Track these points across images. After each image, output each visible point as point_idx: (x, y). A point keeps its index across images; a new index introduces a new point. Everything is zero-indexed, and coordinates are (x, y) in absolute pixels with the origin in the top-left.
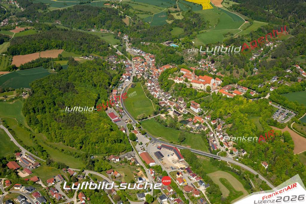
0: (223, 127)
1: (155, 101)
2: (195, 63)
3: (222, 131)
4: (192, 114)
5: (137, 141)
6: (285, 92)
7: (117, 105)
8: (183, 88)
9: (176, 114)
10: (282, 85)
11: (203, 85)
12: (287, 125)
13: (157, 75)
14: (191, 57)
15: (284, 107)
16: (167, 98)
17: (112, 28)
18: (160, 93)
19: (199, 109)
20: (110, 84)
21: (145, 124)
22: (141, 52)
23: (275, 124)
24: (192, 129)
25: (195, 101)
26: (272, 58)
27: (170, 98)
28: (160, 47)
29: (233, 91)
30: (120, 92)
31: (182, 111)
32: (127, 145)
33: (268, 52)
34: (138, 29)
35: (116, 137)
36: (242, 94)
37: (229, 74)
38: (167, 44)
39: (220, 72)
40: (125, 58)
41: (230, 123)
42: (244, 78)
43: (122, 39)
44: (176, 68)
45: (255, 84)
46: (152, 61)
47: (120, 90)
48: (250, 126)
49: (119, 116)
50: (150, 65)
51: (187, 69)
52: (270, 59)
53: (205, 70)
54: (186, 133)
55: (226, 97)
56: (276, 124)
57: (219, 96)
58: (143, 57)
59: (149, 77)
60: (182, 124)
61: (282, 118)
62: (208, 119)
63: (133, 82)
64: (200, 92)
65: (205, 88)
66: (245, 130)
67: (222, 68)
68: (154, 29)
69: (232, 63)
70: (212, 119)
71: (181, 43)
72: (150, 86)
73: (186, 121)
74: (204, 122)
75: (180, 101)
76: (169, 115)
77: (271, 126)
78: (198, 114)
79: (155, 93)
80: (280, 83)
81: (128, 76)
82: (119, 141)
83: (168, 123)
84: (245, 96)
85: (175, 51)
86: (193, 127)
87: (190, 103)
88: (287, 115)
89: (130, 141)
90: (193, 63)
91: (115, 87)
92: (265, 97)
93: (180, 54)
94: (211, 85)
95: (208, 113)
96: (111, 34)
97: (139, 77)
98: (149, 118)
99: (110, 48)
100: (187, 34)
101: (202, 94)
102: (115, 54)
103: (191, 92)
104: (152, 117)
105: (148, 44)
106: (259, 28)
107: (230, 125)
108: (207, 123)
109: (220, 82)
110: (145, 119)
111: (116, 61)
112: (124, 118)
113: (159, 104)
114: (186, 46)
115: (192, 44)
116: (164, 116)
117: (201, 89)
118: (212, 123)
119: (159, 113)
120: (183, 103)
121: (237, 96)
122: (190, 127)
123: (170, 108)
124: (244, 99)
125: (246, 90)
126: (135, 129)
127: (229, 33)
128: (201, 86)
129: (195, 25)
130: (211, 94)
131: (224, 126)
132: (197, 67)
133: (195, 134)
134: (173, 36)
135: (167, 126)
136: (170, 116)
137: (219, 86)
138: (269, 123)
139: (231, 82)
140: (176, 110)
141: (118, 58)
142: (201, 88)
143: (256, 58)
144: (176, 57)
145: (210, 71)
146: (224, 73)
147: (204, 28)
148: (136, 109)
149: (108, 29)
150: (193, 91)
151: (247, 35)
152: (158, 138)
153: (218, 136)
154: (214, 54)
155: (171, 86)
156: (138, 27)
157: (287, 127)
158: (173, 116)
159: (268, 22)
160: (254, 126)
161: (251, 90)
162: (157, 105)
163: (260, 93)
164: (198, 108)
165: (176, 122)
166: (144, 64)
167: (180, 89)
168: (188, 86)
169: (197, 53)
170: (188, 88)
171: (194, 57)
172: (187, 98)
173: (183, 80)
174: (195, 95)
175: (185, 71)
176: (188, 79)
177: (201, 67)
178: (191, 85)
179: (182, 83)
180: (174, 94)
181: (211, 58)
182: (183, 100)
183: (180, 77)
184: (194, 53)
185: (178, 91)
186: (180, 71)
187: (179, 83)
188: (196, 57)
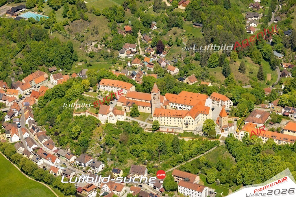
2: (110, 58)
11: (192, 119)
16: (90, 170)
18: (64, 159)
25: (182, 169)
27: (99, 170)
29: (278, 125)
38: (11, 14)
39: (193, 73)
55: (274, 145)
64: (187, 140)
65: (199, 126)
71: (48, 7)
72: (21, 144)
75: (136, 176)
79: (49, 162)
87: (169, 176)
93: (60, 36)
101: (195, 146)
109: (227, 104)
113: (76, 193)
115: (83, 6)
117: (185, 132)
128: (187, 124)
130: (221, 141)
142: (185, 129)
154: (155, 28)
164: (205, 189)
167: (124, 139)
168: (146, 128)
169: (106, 30)
170: (148, 133)
171: (103, 41)
172: (152, 162)
173: (126, 112)
174: (176, 152)
175: (115, 85)
176: (139, 109)
177: (131, 67)
178: (156, 125)
179: (124, 122)
180: (107, 156)
181: (149, 38)
182: (146, 171)
183: (109, 105)
184: (99, 30)
185: (119, 147)
186: (98, 87)
187: (117, 124)
188: (108, 41)
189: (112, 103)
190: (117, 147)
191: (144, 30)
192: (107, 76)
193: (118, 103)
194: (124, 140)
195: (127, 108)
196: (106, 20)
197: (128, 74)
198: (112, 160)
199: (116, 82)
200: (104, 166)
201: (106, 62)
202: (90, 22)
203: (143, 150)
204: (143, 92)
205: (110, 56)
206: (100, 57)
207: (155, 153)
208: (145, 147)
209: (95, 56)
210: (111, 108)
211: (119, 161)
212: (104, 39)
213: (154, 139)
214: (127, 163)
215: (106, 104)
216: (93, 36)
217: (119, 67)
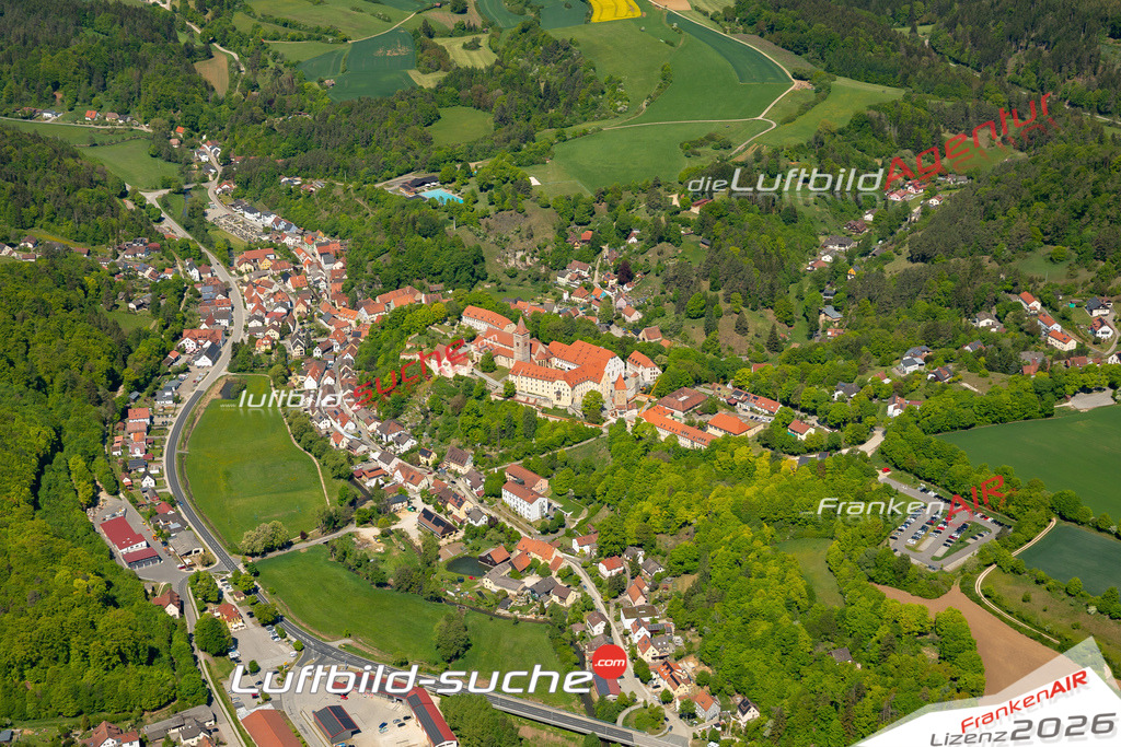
0: (654, 588)
1: (332, 463)
2: (541, 282)
3: (651, 611)
4: (509, 525)
5: (232, 655)
6: (956, 424)
7: (148, 482)
8: (472, 402)
9: (430, 525)
10: (944, 388)
11: (568, 387)
12: (957, 582)
13: (350, 339)
14: (519, 254)
15: (949, 496)
16: (391, 448)
17: (141, 107)
18: (361, 424)
19: (544, 501)
20: (115, 381)
21: (276, 572)
22: (282, 226)
23: (901, 574)
24: (503, 599)
25: (527, 466)
26: (911, 259)
27: (405, 448)
28: (375, 200)
29: (708, 418)
30: (164, 419)
31: (460, 513)
32: (182, 676)
33: (898, 231)
34: (271, 113)
35: (128, 633)
36: (750, 433)
37: (699, 336)
38: (408, 189)
39: (658, 324)
40: (201, 256)
41: (687, 572)
42: (771, 356)
43: (189, 163)
44: (440, 307)
45: (821, 382)
46: (333, 272)
47: (168, 408)
48: (782, 582)
49: (154, 533)
50: (318, 289)
51: (492, 309)
52: (901, 264)
53: (588, 314)
54: (477, 616)
55: (676, 445)
56: (905, 577)
57: (640, 438)
58: (287, 252)
59: (311, 346)
60: (456, 576)
61: (934, 547)
62: (587, 549)
63: (230, 369)
64: (551, 419)
65: (578, 400)
66: (756, 603)
67: (670, 308)
68: (348, 113)
69: (718, 283)
70: (605, 553)
71: (473, 185)
73: (481, 559)
74: (564, 565)
75: (454, 466)
76: (397, 530)
77: (880, 587)
78: (539, 525)
79: (337, 426)
80: (936, 379)
81: (208, 344)
82: (144, 658)
83: (390, 570)
84: (765, 441)
85: (445, 223)
86: (509, 592)
87: (501, 472)
88: (959, 531)
89: (202, 656)
90: (528, 283)
91: (144, 395)
92: (862, 448)
93: (470, 235)
94: (604, 388)
95: (584, 522)
96: (137, 136)
97: (263, 348)
98: (300, 546)
99: (130, 205)
100: (509, 139)
101: (559, 431)
102: (151, 233)
103: (509, 419)
104: (314, 542)
105: (317, 185)
106: (858, 115)
107: (687, 582)
108: (579, 571)
109: (649, 374)
110: (281, 549)
111: (150, 270)
112: (178, 544)
113: (351, 478)
114: (496, 196)
115: (526, 189)
116: (376, 538)
117: (555, 408)
118: (602, 568)
119: (349, 521)
120: (468, 476)
121: (726, 439)
122: (495, 589)
123: (403, 496)
124: (761, 455)
125: (771, 413)
126: (226, 596)
127: (711, 138)
128: (559, 393)
129: (549, 96)
130: (605, 431)
131: (661, 586)
132: (549, 300)
133: (517, 621)
134: (439, 149)
135: (386, 585)
136: (402, 535)
137: (646, 391)
138: (873, 572)
139: (705, 373)
140: (436, 506)
141: (164, 252)
142: (556, 402)
143: (836, 260)
144: (448, 252)
145: (611, 323)
146: (677, 333)
147: (592, 110)
148: (240, 502)
149: (124, 113)
150: (518, 418)
151: (799, 148)
152: (336, 644)
153: (626, 634)
154: (633, 240)
155: (414, 392)
156: (271, 102)
157: (956, 588)
158: (415, 535)
159: (904, 83)
160: (800, 584)
161: (798, 412)
162: (343, 483)
163: (838, 426)
164: (540, 500)
165: (429, 564)
166: (289, 285)
168: (495, 391)
169: (548, 234)
170: (496, 400)
171: (536, 252)
172: (487, 448)
173: (475, 362)
174: (528, 437)
175: (484, 319)
176: (497, 360)
177: (569, 301)
178: (510, 388)
179: (466, 377)
180: (426, 428)
181: (617, 257)
182: (469, 460)
184: (535, 232)
186: (460, 318)
188: (545, 252)
189: (465, 346)
191: (614, 243)
192: (479, 303)
193: (472, 347)
196: (555, 216)
197: (555, 311)
198: (430, 436)
199: (488, 313)
200: (414, 445)
201: (532, 287)
202: (526, 216)
203: (477, 426)
205: (541, 278)
206: (526, 279)
207: (495, 433)
209: (518, 275)
211: (440, 439)
212: (540, 249)
213: (501, 411)
214: (449, 443)
216: (522, 242)
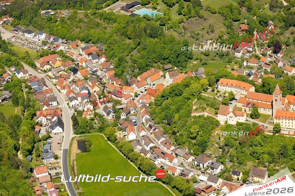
2: (225, 57)
13: (139, 105)
16: (209, 172)
18: (181, 159)
27: (218, 171)
30: (55, 171)
38: (125, 11)
40: (18, 64)
44: (206, 81)
46: (102, 64)
47: (53, 163)
50: (97, 75)
53: (266, 73)
58: (64, 55)
63: (76, 132)
72: (138, 142)
75: (256, 179)
79: (167, 162)
81: (55, 118)
91: (33, 157)
97: (88, 117)
103: (282, 146)
105: (66, 13)
113: (195, 195)
145: (281, 76)
150: (288, 145)
155: (211, 135)
166: (79, 75)
167: (244, 140)
168: (266, 130)
169: (222, 29)
170: (269, 135)
171: (218, 40)
172: (272, 165)
173: (246, 113)
175: (233, 85)
176: (259, 111)
177: (247, 66)
178: (277, 127)
179: (244, 123)
180: (226, 157)
181: (265, 38)
182: (266, 174)
183: (228, 105)
184: (214, 28)
185: (239, 149)
186: (216, 86)
187: (237, 125)
188: (224, 39)
189: (231, 104)
190: (236, 149)
191: (260, 30)
192: (226, 76)
193: (237, 104)
194: (244, 142)
195: (247, 109)
196: (222, 18)
197: (245, 73)
198: (231, 161)
199: (235, 82)
200: (223, 168)
201: (221, 60)
202: (205, 19)
203: (263, 153)
204: (262, 93)
205: (225, 55)
206: (216, 56)
207: (276, 156)
208: (266, 149)
209: (211, 54)
210: (231, 108)
211: (238, 163)
212: (220, 38)
213: (275, 141)
214: (247, 165)
215: (225, 104)
216: (209, 34)
217: (235, 66)
